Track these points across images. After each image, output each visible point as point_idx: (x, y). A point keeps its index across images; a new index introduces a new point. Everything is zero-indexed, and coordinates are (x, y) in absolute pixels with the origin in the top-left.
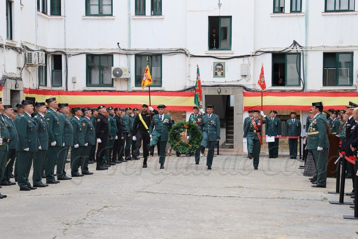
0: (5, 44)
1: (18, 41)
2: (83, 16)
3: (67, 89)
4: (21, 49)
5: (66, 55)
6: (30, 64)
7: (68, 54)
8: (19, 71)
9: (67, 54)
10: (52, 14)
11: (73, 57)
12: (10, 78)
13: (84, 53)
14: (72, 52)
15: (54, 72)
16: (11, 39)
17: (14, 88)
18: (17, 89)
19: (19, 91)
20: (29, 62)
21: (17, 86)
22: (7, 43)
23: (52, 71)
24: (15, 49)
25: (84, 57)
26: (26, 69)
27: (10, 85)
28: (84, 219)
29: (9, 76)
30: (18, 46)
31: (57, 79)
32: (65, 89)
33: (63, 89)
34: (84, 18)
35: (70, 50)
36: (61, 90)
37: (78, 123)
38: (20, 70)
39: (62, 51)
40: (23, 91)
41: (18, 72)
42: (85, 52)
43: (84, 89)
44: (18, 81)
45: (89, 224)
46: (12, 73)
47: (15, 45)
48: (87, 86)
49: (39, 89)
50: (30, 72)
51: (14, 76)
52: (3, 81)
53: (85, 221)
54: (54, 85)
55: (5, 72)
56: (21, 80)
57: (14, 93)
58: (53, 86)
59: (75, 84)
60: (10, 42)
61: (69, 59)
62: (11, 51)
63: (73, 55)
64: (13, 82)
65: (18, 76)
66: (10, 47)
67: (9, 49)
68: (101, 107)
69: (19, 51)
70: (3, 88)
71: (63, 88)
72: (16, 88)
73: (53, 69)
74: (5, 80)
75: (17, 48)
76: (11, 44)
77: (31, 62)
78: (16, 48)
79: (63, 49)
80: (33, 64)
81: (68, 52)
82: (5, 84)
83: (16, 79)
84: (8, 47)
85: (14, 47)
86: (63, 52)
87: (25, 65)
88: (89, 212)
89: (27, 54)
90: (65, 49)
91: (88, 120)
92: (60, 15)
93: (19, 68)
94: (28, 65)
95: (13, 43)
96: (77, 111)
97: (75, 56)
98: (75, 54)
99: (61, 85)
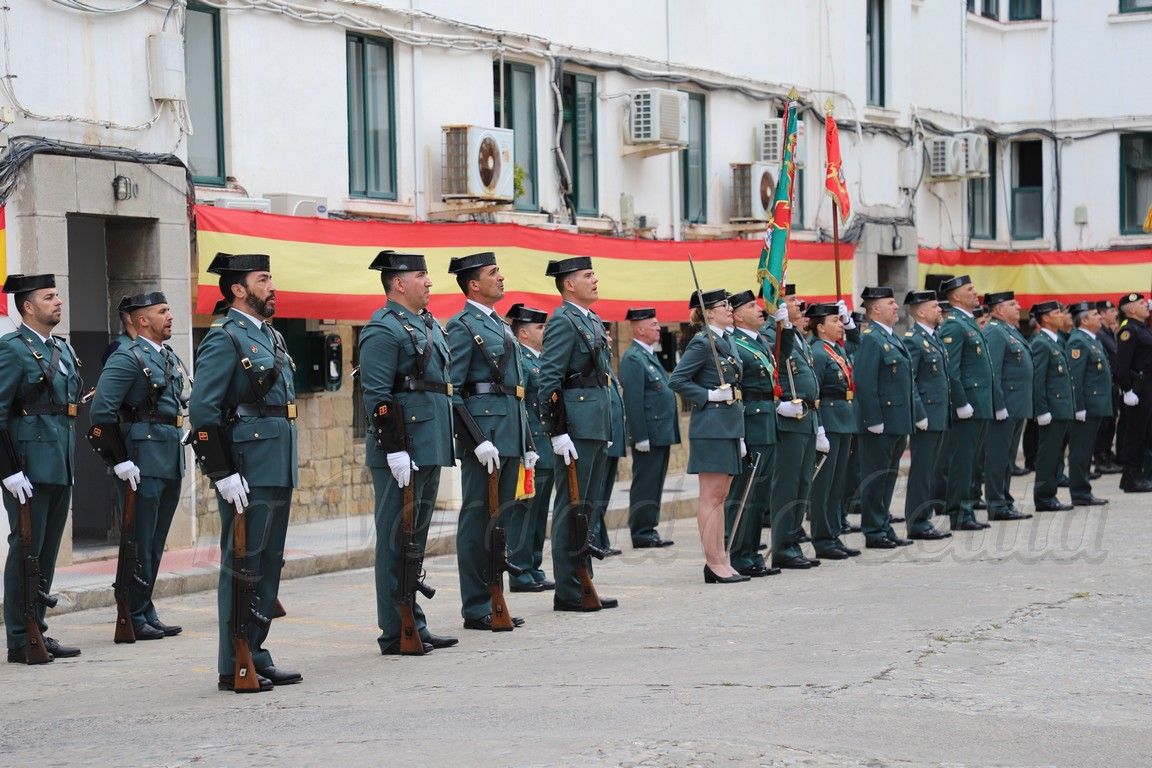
0: (860, 119)
1: (901, 108)
2: (1110, 16)
3: (1058, 246)
4: (910, 133)
5: (1055, 139)
6: (942, 176)
7: (1062, 136)
8: (904, 199)
9: (1058, 136)
10: (1014, 16)
11: (1076, 145)
12: (877, 222)
13: (1114, 130)
14: (1075, 131)
15: (1018, 196)
16: (882, 103)
17: (888, 251)
18: (900, 252)
19: (903, 259)
20: (936, 170)
21: (898, 243)
22: (867, 117)
23: (1014, 192)
24: (891, 132)
25: (1113, 143)
26: (930, 190)
27: (877, 242)
28: (996, 627)
29: (873, 214)
30: (903, 122)
31: (1029, 216)
32: (1052, 247)
33: (1046, 246)
34: (1113, 20)
35: (1068, 123)
36: (1040, 250)
37: (1052, 350)
38: (908, 194)
39: (1044, 130)
40: (917, 259)
41: (902, 202)
42: (1117, 126)
43: (1113, 243)
44: (902, 230)
45: (1005, 639)
46: (882, 205)
47: (893, 120)
48: (1123, 232)
49: (969, 248)
50: (940, 200)
51: (890, 214)
52: (857, 231)
53: (996, 633)
54: (1018, 233)
55: (861, 202)
56: (911, 222)
57: (889, 265)
58: (1014, 236)
59: (1086, 230)
60: (877, 112)
61: (1067, 153)
62: (880, 139)
63: (1075, 139)
64: (886, 232)
65: (903, 213)
66: (876, 128)
67: (874, 134)
68: (1133, 298)
69: (906, 137)
70: (858, 249)
71: (1047, 242)
72: (894, 248)
73: (1016, 185)
74: (863, 226)
75: (899, 131)
76: (880, 118)
77: (943, 170)
78: (895, 130)
79: (1044, 123)
80: (948, 176)
81: (1060, 131)
82: (862, 239)
83: (896, 222)
84: (872, 130)
85: (889, 128)
86: (1048, 132)
87: (925, 179)
88: (1021, 610)
89: (930, 146)
90: (1054, 123)
91: (1090, 339)
92: (1038, 16)
93: (905, 189)
94: (933, 177)
95: (887, 115)
96: (1047, 313)
97: (1086, 142)
98: (1085, 134)
99: (1039, 233)
